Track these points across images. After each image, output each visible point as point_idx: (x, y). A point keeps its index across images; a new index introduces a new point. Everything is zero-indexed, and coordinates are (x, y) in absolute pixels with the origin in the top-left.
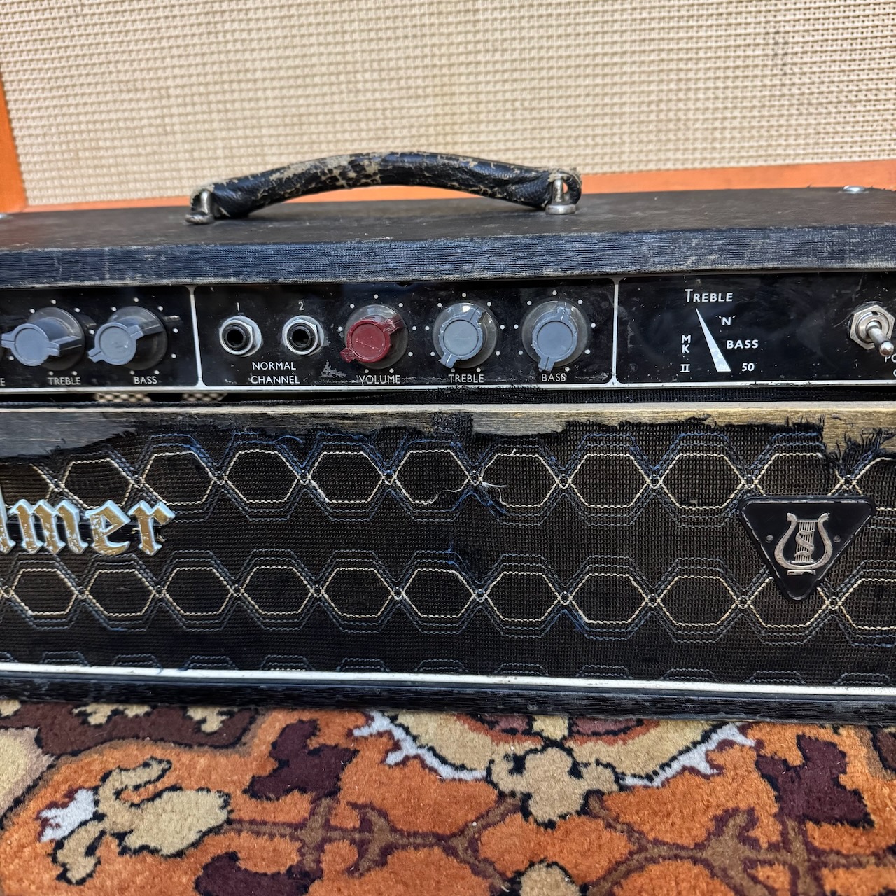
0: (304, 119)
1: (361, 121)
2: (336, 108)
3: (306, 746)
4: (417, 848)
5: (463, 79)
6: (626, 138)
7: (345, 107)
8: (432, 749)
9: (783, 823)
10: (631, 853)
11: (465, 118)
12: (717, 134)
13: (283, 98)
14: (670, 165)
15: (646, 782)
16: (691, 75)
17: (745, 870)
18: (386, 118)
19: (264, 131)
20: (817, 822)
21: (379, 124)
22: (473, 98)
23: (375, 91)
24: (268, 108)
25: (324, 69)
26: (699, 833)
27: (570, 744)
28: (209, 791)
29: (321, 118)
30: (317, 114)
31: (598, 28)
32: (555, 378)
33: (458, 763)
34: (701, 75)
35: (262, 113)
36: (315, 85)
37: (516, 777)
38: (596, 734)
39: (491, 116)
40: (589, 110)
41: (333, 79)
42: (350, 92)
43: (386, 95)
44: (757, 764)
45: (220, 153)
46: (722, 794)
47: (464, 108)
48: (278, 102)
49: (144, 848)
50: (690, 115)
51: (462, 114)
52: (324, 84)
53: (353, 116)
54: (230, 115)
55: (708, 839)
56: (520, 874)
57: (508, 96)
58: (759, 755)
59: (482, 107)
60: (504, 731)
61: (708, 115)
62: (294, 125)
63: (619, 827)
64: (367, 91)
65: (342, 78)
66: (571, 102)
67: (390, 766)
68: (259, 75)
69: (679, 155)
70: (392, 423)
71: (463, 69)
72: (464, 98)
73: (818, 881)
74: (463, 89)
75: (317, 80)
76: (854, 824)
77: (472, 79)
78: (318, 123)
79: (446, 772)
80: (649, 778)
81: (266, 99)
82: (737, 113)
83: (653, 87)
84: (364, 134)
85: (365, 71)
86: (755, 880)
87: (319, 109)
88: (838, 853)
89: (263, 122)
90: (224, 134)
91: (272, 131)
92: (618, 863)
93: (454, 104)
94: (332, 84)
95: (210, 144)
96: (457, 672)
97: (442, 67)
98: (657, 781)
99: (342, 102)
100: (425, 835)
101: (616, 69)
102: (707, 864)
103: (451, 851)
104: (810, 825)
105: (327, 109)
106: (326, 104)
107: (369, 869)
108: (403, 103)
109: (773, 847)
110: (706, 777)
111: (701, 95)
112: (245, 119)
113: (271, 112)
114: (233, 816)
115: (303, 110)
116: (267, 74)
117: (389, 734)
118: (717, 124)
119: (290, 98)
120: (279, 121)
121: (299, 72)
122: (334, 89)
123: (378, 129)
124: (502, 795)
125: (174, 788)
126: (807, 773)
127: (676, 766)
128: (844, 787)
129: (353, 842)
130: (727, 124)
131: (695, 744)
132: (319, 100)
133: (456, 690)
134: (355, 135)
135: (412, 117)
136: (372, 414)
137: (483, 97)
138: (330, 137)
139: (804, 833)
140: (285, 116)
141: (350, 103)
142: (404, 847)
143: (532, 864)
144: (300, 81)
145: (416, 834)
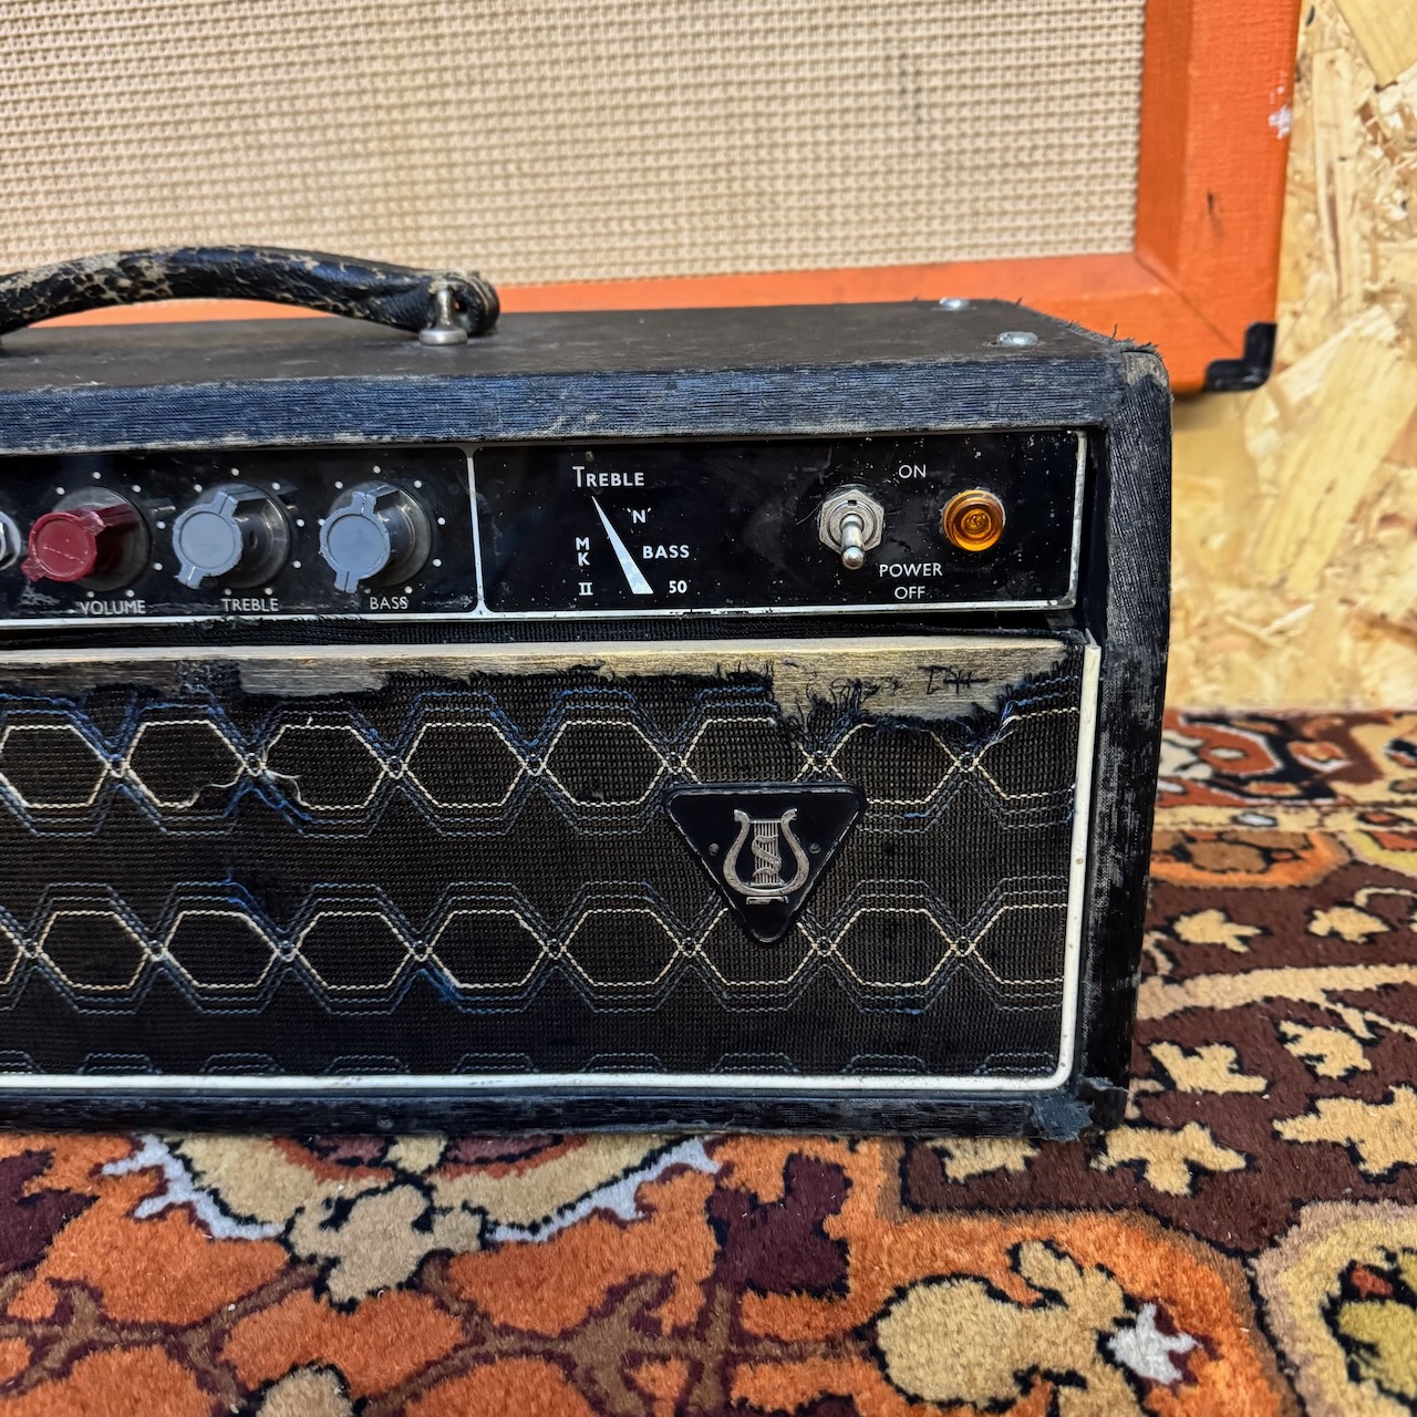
0: (179, 191)
1: (268, 193)
2: (229, 173)
3: (18, 1192)
4: (126, 1348)
5: (424, 127)
6: (682, 221)
7: (243, 171)
8: (214, 1193)
9: (710, 1296)
10: (457, 1348)
11: (432, 189)
12: (822, 216)
13: (144, 157)
14: (753, 266)
15: (527, 1235)
16: (776, 122)
17: (621, 1371)
18: (308, 189)
19: (118, 210)
20: (762, 1293)
21: (298, 198)
22: (442, 158)
23: (288, 146)
24: (121, 173)
25: (206, 112)
26: (574, 1312)
27: (435, 1179)
29: (206, 189)
30: (201, 183)
31: (628, 48)
32: (392, 604)
33: (245, 1212)
34: (791, 121)
35: (112, 180)
36: (194, 138)
37: (330, 1234)
38: (483, 1162)
39: (472, 186)
40: (623, 178)
41: (221, 127)
42: (249, 147)
43: (305, 152)
44: (709, 1201)
45: (49, 243)
46: (632, 1255)
47: (430, 174)
48: (136, 164)
50: (779, 184)
51: (427, 182)
52: (208, 136)
53: (257, 186)
54: (62, 184)
55: (585, 1322)
56: (269, 1384)
57: (496, 154)
58: (718, 1187)
59: (457, 172)
60: (341, 1162)
61: (807, 185)
62: (164, 200)
63: (455, 1307)
64: (275, 146)
65: (235, 126)
66: (594, 164)
67: (139, 1220)
68: (102, 120)
69: (766, 249)
70: (111, 678)
71: (423, 112)
72: (428, 158)
73: (726, 1382)
74: (426, 143)
75: (196, 128)
76: (817, 1293)
77: (438, 127)
78: (203, 198)
79: (222, 1227)
80: (534, 1228)
81: (118, 159)
82: (850, 182)
83: (719, 141)
84: (275, 215)
85: (271, 115)
86: (630, 1384)
87: (203, 175)
88: (776, 1339)
89: (115, 195)
90: (54, 214)
91: (130, 210)
92: (429, 1364)
93: (413, 167)
94: (220, 135)
95: (32, 231)
96: (266, 1072)
97: (389, 109)
98: (544, 1233)
99: (237, 164)
100: (149, 1327)
101: (660, 113)
102: (567, 1363)
103: (177, 1352)
104: (750, 1295)
105: (215, 175)
106: (213, 167)
107: (40, 1381)
108: (334, 165)
109: (680, 1333)
110: (622, 1225)
111: (793, 153)
112: (86, 190)
113: (126, 179)
115: (176, 177)
116: (116, 119)
117: (159, 1170)
118: (821, 199)
119: (156, 157)
120: (140, 193)
121: (166, 116)
122: (224, 143)
123: (296, 207)
124: (295, 1261)
126: (777, 1216)
127: (584, 1208)
128: (826, 1236)
129: (31, 1340)
130: (836, 198)
131: (628, 1172)
132: (200, 161)
133: (263, 1101)
134: (261, 216)
135: (348, 187)
136: (78, 664)
137: (457, 157)
138: (223, 219)
139: (735, 1310)
140: (149, 186)
141: (250, 165)
142: (108, 1347)
143: (294, 1369)
144: (169, 131)
145: (134, 1326)
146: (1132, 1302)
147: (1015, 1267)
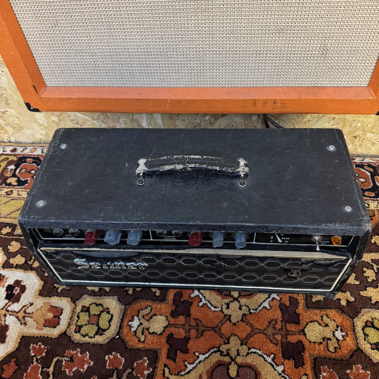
3: (181, 300)
4: (209, 331)
8: (209, 301)
9: (282, 323)
10: (251, 332)
14: (280, 85)
15: (255, 311)
17: (273, 336)
20: (289, 323)
26: (265, 326)
27: (239, 299)
28: (162, 315)
33: (215, 306)
37: (228, 310)
38: (245, 296)
44: (279, 305)
46: (271, 315)
49: (153, 333)
55: (267, 328)
56: (229, 337)
58: (280, 303)
60: (224, 295)
63: (249, 324)
67: (200, 307)
73: (287, 338)
76: (296, 324)
79: (213, 308)
80: (256, 310)
86: (274, 338)
88: (292, 331)
92: (248, 334)
96: (214, 285)
98: (258, 311)
100: (210, 327)
102: (266, 335)
103: (215, 332)
104: (288, 324)
107: (200, 337)
109: (279, 330)
110: (268, 310)
114: (170, 323)
115: (148, 62)
117: (198, 296)
124: (225, 316)
125: (155, 315)
126: (290, 309)
127: (262, 306)
128: (296, 313)
129: (195, 329)
131: (267, 299)
139: (286, 326)
142: (206, 331)
143: (232, 335)
145: (208, 327)
146: (338, 326)
147: (322, 320)
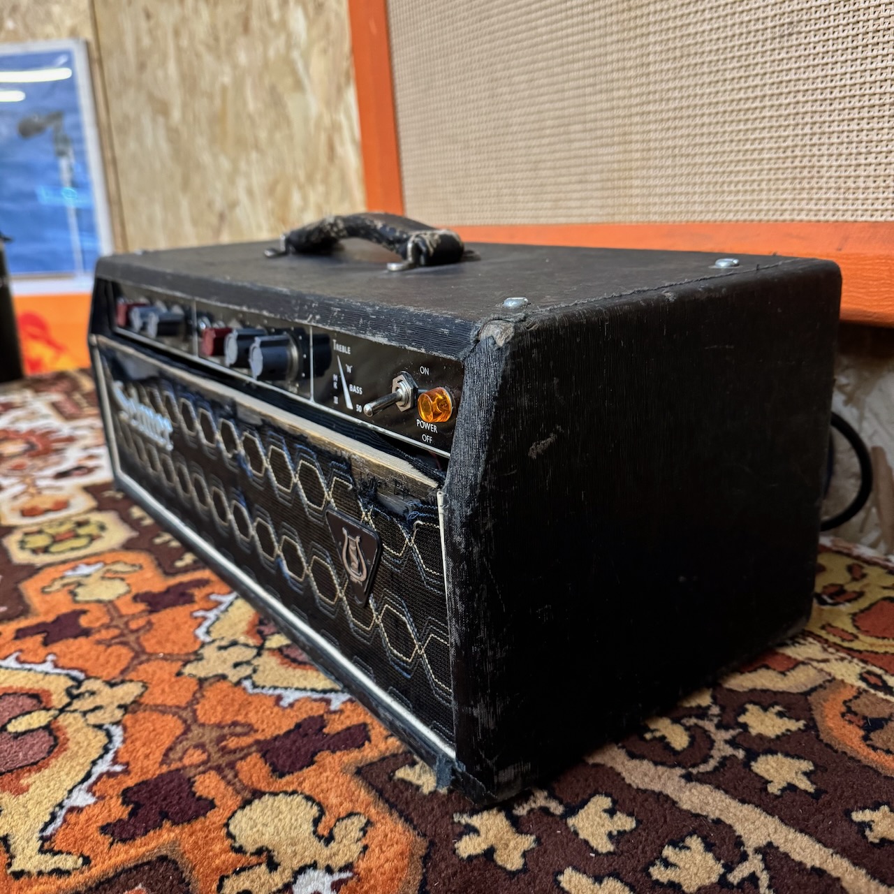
5: (639, 128)
8: (217, 618)
15: (250, 688)
18: (586, 164)
20: (263, 757)
21: (582, 169)
22: (645, 145)
26: (215, 720)
27: (266, 653)
33: (212, 630)
44: (310, 718)
46: (261, 715)
47: (639, 155)
50: (824, 161)
51: (637, 160)
53: (566, 162)
54: (501, 161)
55: (211, 725)
57: (670, 142)
58: (322, 715)
59: (651, 154)
60: (258, 630)
61: (842, 161)
63: (198, 694)
64: (575, 140)
65: (561, 130)
67: (191, 615)
71: (638, 119)
72: (639, 146)
77: (644, 127)
79: (201, 631)
80: (256, 687)
86: (186, 751)
88: (237, 773)
92: (163, 705)
97: (624, 117)
98: (255, 691)
99: (560, 151)
101: (757, 114)
102: (186, 732)
103: (133, 659)
104: (259, 755)
105: (551, 156)
108: (598, 150)
109: (222, 748)
110: (276, 705)
113: (523, 159)
116: (518, 128)
117: (221, 603)
124: (195, 653)
126: (318, 738)
127: (279, 692)
128: (314, 756)
130: (860, 171)
137: (652, 145)
146: (348, 867)
147: (340, 819)
